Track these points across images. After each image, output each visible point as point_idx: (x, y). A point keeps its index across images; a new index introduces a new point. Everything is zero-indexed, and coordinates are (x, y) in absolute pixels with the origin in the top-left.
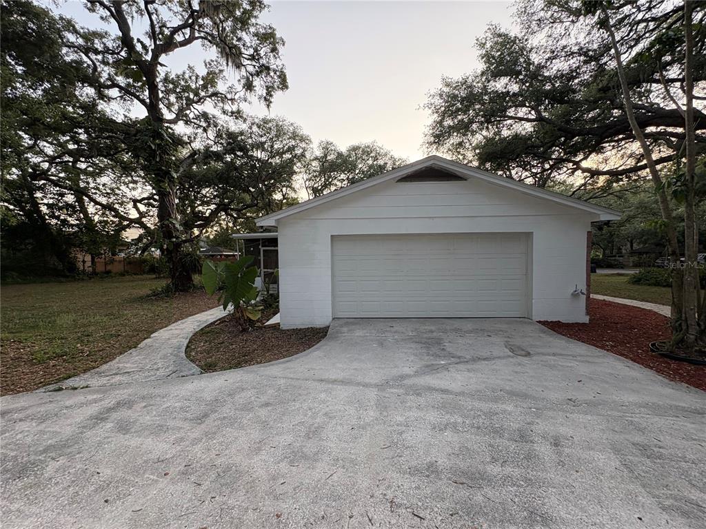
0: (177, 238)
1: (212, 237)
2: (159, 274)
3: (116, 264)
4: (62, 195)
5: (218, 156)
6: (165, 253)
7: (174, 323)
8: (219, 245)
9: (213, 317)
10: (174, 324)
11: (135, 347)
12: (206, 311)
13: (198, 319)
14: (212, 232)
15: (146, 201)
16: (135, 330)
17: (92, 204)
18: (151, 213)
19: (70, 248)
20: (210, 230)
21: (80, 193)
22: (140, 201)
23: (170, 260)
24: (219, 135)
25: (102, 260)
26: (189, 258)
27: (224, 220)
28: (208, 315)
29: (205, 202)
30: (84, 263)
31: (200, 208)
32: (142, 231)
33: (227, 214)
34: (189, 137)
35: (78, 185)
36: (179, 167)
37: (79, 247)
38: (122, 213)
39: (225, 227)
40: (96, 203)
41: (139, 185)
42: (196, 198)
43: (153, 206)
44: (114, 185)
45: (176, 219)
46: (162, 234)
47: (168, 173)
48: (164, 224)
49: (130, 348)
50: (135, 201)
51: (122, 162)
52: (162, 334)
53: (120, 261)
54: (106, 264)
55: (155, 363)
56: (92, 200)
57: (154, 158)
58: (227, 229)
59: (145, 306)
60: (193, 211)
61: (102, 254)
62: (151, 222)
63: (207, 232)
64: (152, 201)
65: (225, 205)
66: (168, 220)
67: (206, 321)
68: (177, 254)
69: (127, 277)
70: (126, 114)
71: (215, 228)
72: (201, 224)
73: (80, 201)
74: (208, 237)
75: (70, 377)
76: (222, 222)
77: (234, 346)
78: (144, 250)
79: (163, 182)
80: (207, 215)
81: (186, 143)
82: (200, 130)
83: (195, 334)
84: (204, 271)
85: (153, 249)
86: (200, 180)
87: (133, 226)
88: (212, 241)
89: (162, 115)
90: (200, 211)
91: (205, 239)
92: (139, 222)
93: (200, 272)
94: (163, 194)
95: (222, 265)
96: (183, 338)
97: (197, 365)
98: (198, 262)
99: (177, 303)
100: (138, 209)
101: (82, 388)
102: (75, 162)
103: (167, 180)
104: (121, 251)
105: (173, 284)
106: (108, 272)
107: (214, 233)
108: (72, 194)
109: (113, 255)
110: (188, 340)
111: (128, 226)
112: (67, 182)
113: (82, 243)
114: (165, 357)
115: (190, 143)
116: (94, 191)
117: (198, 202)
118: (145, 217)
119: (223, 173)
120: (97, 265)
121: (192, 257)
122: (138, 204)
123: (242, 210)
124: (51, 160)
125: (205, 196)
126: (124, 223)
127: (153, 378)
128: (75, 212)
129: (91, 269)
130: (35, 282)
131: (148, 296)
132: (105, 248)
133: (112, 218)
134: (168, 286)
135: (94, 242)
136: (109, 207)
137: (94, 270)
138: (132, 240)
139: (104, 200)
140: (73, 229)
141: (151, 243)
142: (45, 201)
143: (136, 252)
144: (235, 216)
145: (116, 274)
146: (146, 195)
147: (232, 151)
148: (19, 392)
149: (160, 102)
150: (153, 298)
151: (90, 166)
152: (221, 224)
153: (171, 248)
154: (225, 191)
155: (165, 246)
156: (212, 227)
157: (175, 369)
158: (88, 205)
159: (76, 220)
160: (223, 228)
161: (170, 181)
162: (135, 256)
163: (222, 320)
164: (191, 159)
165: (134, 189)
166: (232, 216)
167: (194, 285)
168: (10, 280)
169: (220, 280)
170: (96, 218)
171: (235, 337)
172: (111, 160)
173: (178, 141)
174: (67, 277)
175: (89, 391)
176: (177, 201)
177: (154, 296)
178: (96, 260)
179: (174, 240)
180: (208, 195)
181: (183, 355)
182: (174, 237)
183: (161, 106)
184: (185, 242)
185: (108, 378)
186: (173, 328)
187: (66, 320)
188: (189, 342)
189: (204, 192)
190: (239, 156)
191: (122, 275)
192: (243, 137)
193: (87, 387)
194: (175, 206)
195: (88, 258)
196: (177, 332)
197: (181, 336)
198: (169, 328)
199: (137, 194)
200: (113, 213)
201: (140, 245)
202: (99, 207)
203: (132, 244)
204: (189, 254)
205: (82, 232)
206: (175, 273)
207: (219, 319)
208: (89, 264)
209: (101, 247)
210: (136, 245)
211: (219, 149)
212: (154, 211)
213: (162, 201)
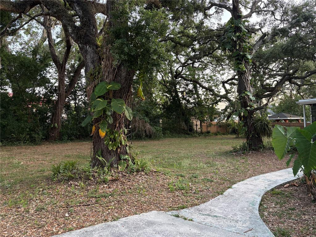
0: (251, 106)
1: (277, 105)
2: (238, 134)
3: (212, 127)
4: (187, 85)
5: (284, 32)
6: (242, 119)
7: (248, 178)
8: (283, 111)
9: (282, 178)
10: (248, 180)
11: (222, 194)
12: (275, 171)
13: (268, 178)
14: (277, 100)
15: (230, 81)
16: (222, 179)
17: (201, 88)
18: (233, 90)
19: (190, 117)
20: (275, 98)
21: (196, 82)
22: (226, 82)
23: (246, 124)
24: (285, 13)
25: (205, 124)
26: (259, 123)
27: (289, 89)
28: (277, 176)
29: (272, 75)
30: (196, 126)
31: (268, 81)
32: (227, 103)
33: (291, 82)
34: (260, 24)
35: (194, 78)
36: (252, 50)
37: (194, 116)
38: (216, 92)
39: (289, 95)
40: (203, 87)
41: (226, 71)
42: (264, 73)
43: (235, 85)
44: (212, 74)
45: (250, 91)
46: (240, 104)
47: (244, 56)
48: (241, 97)
49: (219, 194)
50: (224, 83)
51: (217, 57)
52: (239, 187)
53: (215, 125)
54: (207, 127)
55: (235, 215)
56: (201, 86)
57: (235, 47)
58: (291, 97)
59: (229, 160)
60: (262, 85)
61: (205, 120)
62: (233, 97)
63: (273, 100)
64: (233, 81)
65: (290, 75)
66: (244, 93)
67: (275, 182)
68: (250, 119)
69: (219, 136)
70: (219, 22)
71: (280, 97)
72: (268, 94)
73: (195, 87)
74: (274, 105)
75: (183, 208)
76: (286, 91)
77: (307, 217)
78: (229, 117)
79: (241, 64)
80: (274, 86)
81: (258, 30)
82: (269, 16)
83: (267, 193)
84: (274, 135)
85: (234, 116)
86: (268, 57)
87: (222, 101)
88: (277, 108)
89: (241, 12)
90: (267, 84)
91: (271, 107)
92: (225, 97)
93: (269, 135)
94: (241, 73)
95: (291, 130)
96: (256, 194)
97: (270, 228)
98: (267, 126)
99: (251, 160)
100: (225, 88)
101: (189, 220)
102: (193, 64)
103: (243, 62)
104: (215, 118)
105: (247, 144)
106: (208, 132)
107: (279, 101)
108: (192, 84)
109: (211, 121)
110: (260, 198)
111: (220, 101)
112: (190, 76)
113: (196, 113)
114: (242, 210)
115: (260, 29)
116: (202, 80)
117: (266, 77)
118: (230, 93)
119: (288, 46)
120: (203, 127)
121: (261, 122)
122: (226, 84)
123: (306, 77)
124: (183, 65)
125: (273, 70)
126: (217, 98)
127: (233, 229)
128: (193, 94)
129: (200, 130)
130: (176, 137)
131: (231, 152)
132: (207, 116)
133: (210, 96)
134: (244, 145)
135: (201, 113)
136: (209, 89)
137: (201, 130)
138: (222, 110)
139: (206, 85)
140: (192, 105)
141: (233, 112)
142: (180, 90)
143: (224, 119)
144: (299, 83)
145: (212, 133)
146: (230, 77)
147: (297, 24)
148: (161, 210)
149: (240, 4)
150: (234, 154)
151: (200, 64)
152: (285, 92)
153: (247, 114)
154: (290, 62)
155: (242, 114)
156: (278, 95)
157: (251, 227)
158: (199, 89)
159: (193, 99)
160: (287, 96)
161: (246, 62)
162: (223, 121)
163: (291, 184)
164: (261, 41)
165: (223, 74)
166: (296, 84)
167: (263, 146)
168: (167, 135)
169: (289, 144)
170: (203, 97)
171: (306, 205)
172: (211, 57)
173: (252, 30)
174: (189, 134)
175: (193, 225)
176: (250, 78)
177: (235, 152)
178: (202, 124)
179: (249, 108)
180: (274, 69)
181: (257, 212)
182: (248, 106)
183: (240, 6)
184: (257, 109)
185: (203, 216)
186: (248, 183)
187: (186, 163)
188: (262, 200)
189: (271, 67)
190: (303, 27)
191: (216, 134)
192: (308, 8)
193: (192, 220)
194: (249, 82)
195: (199, 123)
196: (251, 187)
197: (255, 192)
198: (245, 182)
199: (225, 77)
200: (211, 93)
201: (227, 113)
202: (204, 90)
203: (222, 113)
204: (260, 120)
205: (196, 107)
206: (248, 135)
207: (289, 182)
208: (199, 127)
209: (205, 116)
210: (224, 113)
211: (285, 25)
212: (235, 88)
213: (240, 80)
